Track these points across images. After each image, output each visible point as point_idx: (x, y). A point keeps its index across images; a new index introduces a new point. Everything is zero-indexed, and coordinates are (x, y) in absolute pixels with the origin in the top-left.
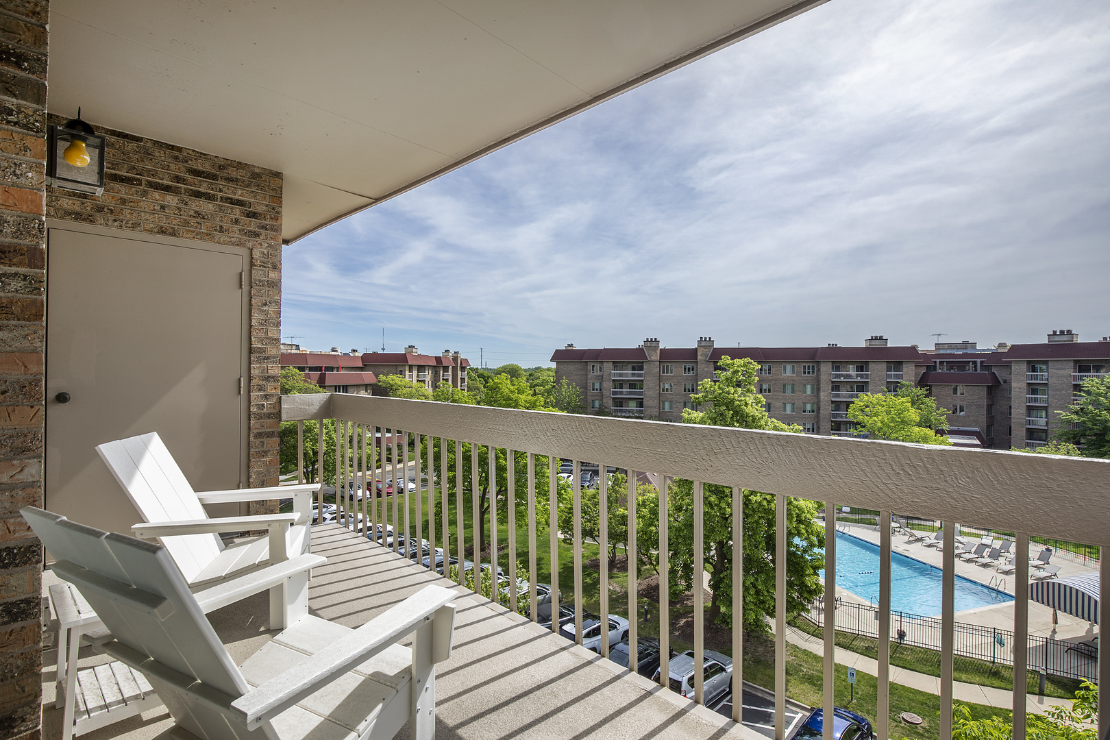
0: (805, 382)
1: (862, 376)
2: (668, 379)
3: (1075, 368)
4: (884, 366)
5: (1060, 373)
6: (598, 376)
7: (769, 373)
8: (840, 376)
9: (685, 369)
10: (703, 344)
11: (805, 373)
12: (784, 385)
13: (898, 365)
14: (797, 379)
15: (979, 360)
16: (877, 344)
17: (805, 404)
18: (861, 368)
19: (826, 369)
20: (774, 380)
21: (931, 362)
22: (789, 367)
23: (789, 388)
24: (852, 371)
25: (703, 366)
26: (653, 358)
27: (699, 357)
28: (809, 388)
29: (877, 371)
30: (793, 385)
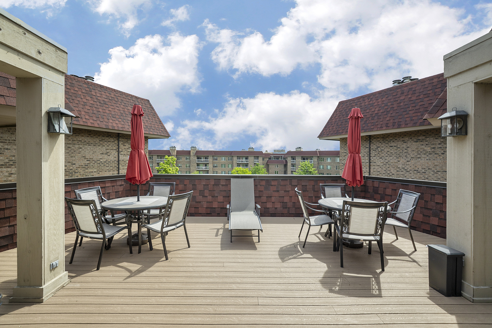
0: (229, 163)
1: (247, 161)
2: (180, 162)
3: (302, 159)
4: (253, 157)
5: (299, 160)
6: (151, 161)
7: (217, 160)
8: (239, 161)
9: (186, 158)
10: (193, 149)
11: (229, 160)
12: (222, 165)
13: (258, 158)
14: (226, 162)
15: (283, 156)
16: (251, 150)
17: (229, 171)
18: (247, 158)
19: (235, 159)
20: (219, 163)
21: (270, 156)
22: (223, 158)
23: (223, 166)
24: (244, 160)
25: (193, 157)
26: (173, 154)
27: (191, 154)
28: (230, 165)
29: (251, 159)
30: (225, 165)
